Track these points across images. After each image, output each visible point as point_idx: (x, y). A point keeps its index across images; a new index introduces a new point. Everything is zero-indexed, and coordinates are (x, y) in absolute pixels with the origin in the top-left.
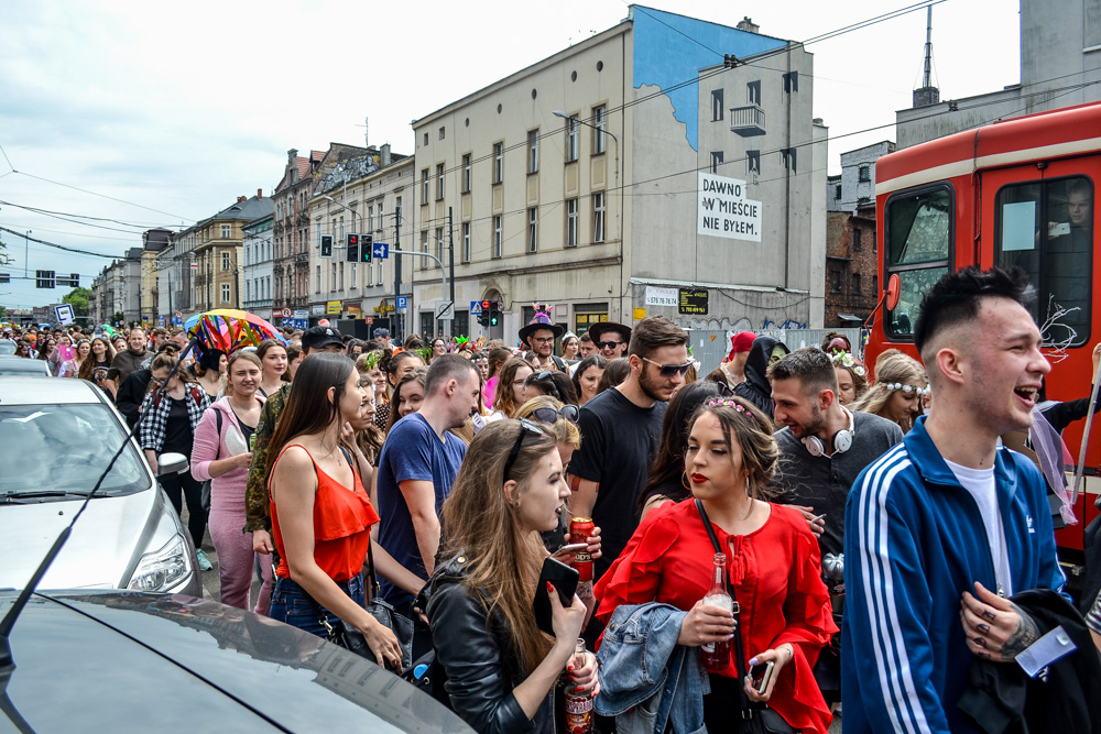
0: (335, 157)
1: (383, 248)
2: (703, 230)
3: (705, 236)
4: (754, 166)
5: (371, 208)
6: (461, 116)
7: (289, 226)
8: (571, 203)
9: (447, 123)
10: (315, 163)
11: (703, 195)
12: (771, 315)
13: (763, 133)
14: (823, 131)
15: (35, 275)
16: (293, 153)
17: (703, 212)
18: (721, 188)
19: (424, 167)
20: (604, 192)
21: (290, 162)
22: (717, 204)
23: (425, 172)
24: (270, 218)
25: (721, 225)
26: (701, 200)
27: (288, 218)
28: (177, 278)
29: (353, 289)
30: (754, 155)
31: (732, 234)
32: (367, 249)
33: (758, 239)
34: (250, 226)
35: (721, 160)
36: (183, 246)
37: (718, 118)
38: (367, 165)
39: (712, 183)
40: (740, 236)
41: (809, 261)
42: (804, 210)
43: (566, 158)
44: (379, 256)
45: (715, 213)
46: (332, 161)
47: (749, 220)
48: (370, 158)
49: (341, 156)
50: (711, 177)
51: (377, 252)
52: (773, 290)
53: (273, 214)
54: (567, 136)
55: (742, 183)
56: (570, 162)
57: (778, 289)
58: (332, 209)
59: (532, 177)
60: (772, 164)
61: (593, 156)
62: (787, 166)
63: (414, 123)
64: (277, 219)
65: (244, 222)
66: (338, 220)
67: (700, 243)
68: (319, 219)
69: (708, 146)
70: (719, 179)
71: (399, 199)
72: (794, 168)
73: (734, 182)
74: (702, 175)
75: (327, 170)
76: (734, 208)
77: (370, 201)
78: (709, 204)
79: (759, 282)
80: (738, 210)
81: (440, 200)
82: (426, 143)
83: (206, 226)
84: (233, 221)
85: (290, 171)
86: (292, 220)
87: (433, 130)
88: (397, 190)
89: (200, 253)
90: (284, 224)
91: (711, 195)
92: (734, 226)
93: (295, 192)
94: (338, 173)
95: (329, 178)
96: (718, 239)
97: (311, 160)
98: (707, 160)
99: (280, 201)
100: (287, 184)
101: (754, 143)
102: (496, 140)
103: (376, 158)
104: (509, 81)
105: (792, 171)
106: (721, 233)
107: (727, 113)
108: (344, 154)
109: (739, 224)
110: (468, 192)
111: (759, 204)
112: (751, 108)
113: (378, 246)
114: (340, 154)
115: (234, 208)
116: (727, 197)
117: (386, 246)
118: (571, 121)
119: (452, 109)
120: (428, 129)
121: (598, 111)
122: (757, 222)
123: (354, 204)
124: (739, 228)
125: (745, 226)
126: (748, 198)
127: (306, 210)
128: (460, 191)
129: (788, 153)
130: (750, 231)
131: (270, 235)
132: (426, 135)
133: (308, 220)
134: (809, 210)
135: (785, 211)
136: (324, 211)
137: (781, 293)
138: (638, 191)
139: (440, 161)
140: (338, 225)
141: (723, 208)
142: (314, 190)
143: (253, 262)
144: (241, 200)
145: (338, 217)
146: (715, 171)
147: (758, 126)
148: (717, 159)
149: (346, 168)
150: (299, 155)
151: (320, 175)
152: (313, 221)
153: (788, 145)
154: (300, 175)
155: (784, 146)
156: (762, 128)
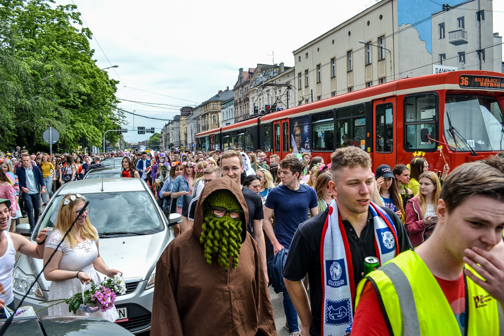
0: (259, 70)
4: (462, 60)
5: (276, 92)
6: (315, 47)
7: (240, 102)
8: (368, 83)
9: (309, 51)
10: (251, 74)
13: (466, 43)
14: (499, 39)
15: (137, 129)
16: (241, 70)
19: (299, 72)
20: (385, 78)
21: (240, 74)
23: (300, 74)
24: (232, 99)
27: (240, 99)
28: (194, 127)
30: (462, 55)
34: (224, 103)
35: (445, 58)
36: (197, 114)
37: (442, 37)
38: (274, 73)
39: (440, 69)
43: (366, 63)
46: (258, 72)
48: (275, 69)
49: (262, 70)
50: (439, 67)
53: (234, 97)
54: (366, 52)
55: (456, 69)
56: (368, 64)
58: (259, 94)
59: (350, 73)
61: (379, 61)
62: (480, 58)
63: (294, 52)
64: (235, 100)
65: (222, 102)
66: (262, 98)
68: (253, 98)
69: (437, 51)
70: (443, 67)
72: (484, 59)
73: (452, 68)
74: (435, 66)
75: (256, 76)
81: (307, 87)
82: (300, 61)
83: (205, 104)
84: (217, 101)
85: (240, 78)
86: (242, 100)
87: (303, 55)
88: (288, 83)
89: (204, 116)
90: (238, 101)
93: (243, 87)
94: (261, 77)
95: (257, 80)
97: (249, 72)
98: (437, 58)
99: (236, 92)
100: (239, 84)
101: (462, 48)
102: (332, 56)
103: (277, 69)
104: (337, 29)
105: (482, 61)
107: (447, 34)
108: (264, 69)
110: (320, 82)
112: (461, 30)
114: (262, 69)
115: (217, 96)
118: (368, 45)
119: (311, 44)
120: (300, 54)
121: (381, 39)
123: (268, 91)
127: (248, 95)
128: (316, 82)
129: (480, 52)
131: (232, 107)
132: (300, 57)
133: (248, 99)
136: (255, 94)
139: (306, 69)
140: (262, 101)
142: (251, 86)
143: (226, 119)
144: (220, 92)
145: (261, 97)
146: (441, 64)
147: (464, 39)
148: (443, 58)
149: (265, 75)
150: (244, 70)
151: (253, 79)
152: (250, 100)
153: (480, 48)
154: (245, 79)
155: (478, 49)
156: (466, 40)
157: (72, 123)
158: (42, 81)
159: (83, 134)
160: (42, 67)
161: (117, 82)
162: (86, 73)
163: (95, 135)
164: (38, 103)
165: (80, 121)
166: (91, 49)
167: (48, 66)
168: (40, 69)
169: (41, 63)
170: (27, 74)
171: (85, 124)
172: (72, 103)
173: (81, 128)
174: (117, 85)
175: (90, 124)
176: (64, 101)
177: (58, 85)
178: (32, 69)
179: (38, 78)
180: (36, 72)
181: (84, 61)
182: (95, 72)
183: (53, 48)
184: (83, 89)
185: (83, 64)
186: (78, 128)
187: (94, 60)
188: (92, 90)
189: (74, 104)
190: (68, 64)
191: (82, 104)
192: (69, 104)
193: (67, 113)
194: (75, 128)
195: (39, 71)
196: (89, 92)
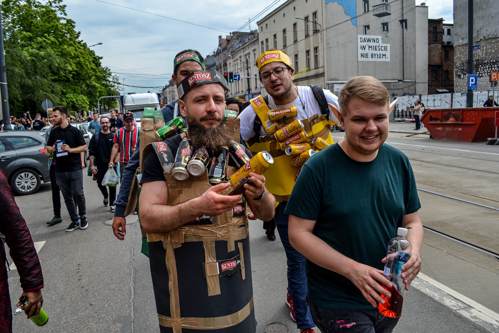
0: (236, 38)
1: (238, 76)
2: (360, 59)
3: (362, 61)
4: (386, 29)
6: (272, 19)
8: (308, 52)
9: (267, 22)
10: (228, 41)
11: (360, 44)
12: (395, 92)
13: (390, 14)
14: (426, 8)
16: (220, 37)
17: (360, 51)
18: (369, 40)
19: (262, 40)
20: (318, 47)
21: (220, 41)
22: (367, 48)
23: (262, 42)
24: (214, 65)
25: (370, 56)
26: (359, 46)
27: (220, 64)
29: (242, 91)
30: (385, 25)
31: (375, 59)
32: (231, 77)
33: (389, 60)
35: (369, 28)
37: (367, 11)
38: (249, 39)
39: (365, 39)
40: (379, 60)
41: (415, 67)
42: (412, 45)
43: (306, 34)
44: (236, 79)
45: (367, 51)
46: (234, 39)
47: (384, 52)
48: (250, 36)
50: (364, 37)
51: (235, 78)
52: (397, 81)
53: (215, 63)
54: (305, 25)
55: (380, 37)
56: (307, 36)
57: (399, 81)
58: (234, 59)
59: (296, 43)
60: (395, 26)
61: (314, 33)
62: (402, 27)
63: (258, 22)
64: (217, 64)
67: (360, 64)
68: (230, 64)
69: (362, 21)
70: (367, 37)
71: (255, 54)
72: (406, 27)
73: (375, 37)
74: (359, 36)
75: (233, 43)
76: (376, 48)
77: (246, 55)
78: (364, 48)
79: (389, 78)
80: (378, 49)
82: (262, 31)
85: (220, 45)
87: (264, 25)
88: (254, 50)
90: (219, 66)
91: (364, 44)
92: (376, 56)
93: (222, 53)
94: (236, 44)
95: (234, 46)
96: (368, 62)
97: (227, 40)
98: (361, 29)
99: (217, 57)
101: (385, 19)
102: (283, 28)
103: (252, 36)
104: (286, 4)
105: (405, 29)
106: (370, 59)
107: (371, 8)
109: (379, 54)
111: (388, 45)
112: (383, 4)
113: (235, 76)
114: (238, 36)
116: (372, 44)
117: (239, 76)
118: (306, 19)
119: (268, 16)
120: (262, 25)
121: (315, 14)
122: (388, 53)
123: (240, 57)
124: (379, 56)
125: (381, 55)
126: (383, 43)
127: (226, 60)
129: (403, 22)
130: (384, 57)
132: (267, 25)
133: (227, 64)
134: (414, 46)
135: (402, 47)
136: (231, 61)
137: (401, 82)
138: (329, 46)
139: (266, 38)
141: (370, 49)
142: (228, 52)
144: (208, 56)
145: (236, 63)
146: (366, 33)
147: (387, 12)
148: (367, 28)
149: (240, 41)
150: (222, 38)
151: (230, 46)
152: (228, 65)
153: (403, 18)
154: (224, 46)
155: (401, 19)
156: (389, 12)
157: (64, 94)
158: (39, 65)
159: (73, 102)
160: (38, 54)
161: (101, 58)
162: (72, 55)
163: (82, 103)
164: (37, 82)
165: (70, 93)
166: (77, 32)
167: (42, 53)
168: (36, 55)
169: (37, 51)
170: (28, 61)
171: (75, 95)
172: (64, 78)
173: (71, 97)
174: (101, 61)
175: (79, 94)
176: (56, 77)
177: (50, 67)
178: (30, 56)
179: (36, 63)
180: (34, 58)
181: (70, 45)
182: (79, 54)
183: (45, 39)
184: (70, 68)
185: (68, 48)
186: (69, 98)
187: (80, 40)
188: (78, 68)
189: (66, 79)
190: (58, 49)
191: (72, 78)
192: (61, 79)
193: (58, 87)
194: (67, 98)
195: (36, 57)
196: (75, 69)
